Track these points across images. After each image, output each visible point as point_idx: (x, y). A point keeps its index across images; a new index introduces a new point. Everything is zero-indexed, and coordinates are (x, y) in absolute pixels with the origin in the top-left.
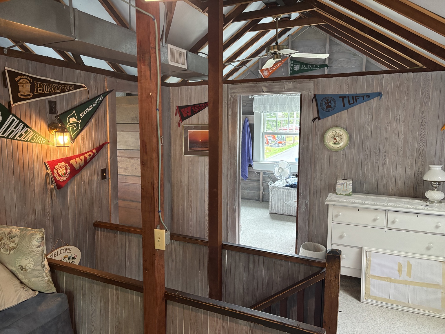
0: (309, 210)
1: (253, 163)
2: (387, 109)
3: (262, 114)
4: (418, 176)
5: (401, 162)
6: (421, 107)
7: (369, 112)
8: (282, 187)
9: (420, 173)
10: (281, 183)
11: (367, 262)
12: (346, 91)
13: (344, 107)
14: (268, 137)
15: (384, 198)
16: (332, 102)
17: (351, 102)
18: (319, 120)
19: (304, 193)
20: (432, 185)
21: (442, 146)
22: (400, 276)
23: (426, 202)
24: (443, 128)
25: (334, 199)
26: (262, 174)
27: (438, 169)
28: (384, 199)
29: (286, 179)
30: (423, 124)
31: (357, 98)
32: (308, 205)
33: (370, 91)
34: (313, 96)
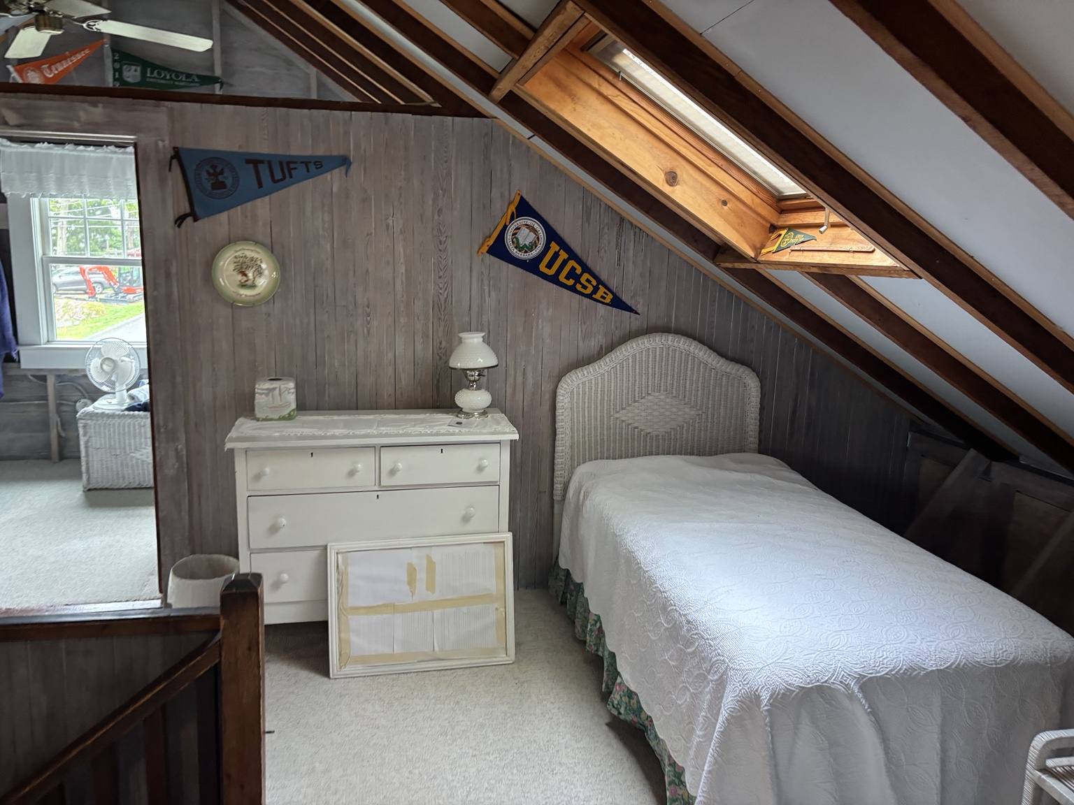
0: (188, 470)
1: (19, 348)
2: (365, 200)
3: (35, 202)
4: (441, 358)
5: (403, 330)
6: (435, 200)
7: (323, 205)
8: (117, 413)
9: (443, 351)
10: (114, 401)
11: (341, 578)
12: (262, 147)
13: (261, 189)
14: (90, 276)
15: (371, 417)
16: (227, 173)
17: (278, 176)
18: (196, 220)
19: (170, 425)
20: (466, 377)
21: (481, 289)
22: (413, 593)
23: (457, 416)
24: (481, 250)
25: (247, 435)
26: (51, 381)
27: (475, 340)
28: (372, 419)
29: (128, 390)
30: (442, 239)
31: (292, 166)
32: (182, 455)
33: (321, 151)
34: (171, 153)
